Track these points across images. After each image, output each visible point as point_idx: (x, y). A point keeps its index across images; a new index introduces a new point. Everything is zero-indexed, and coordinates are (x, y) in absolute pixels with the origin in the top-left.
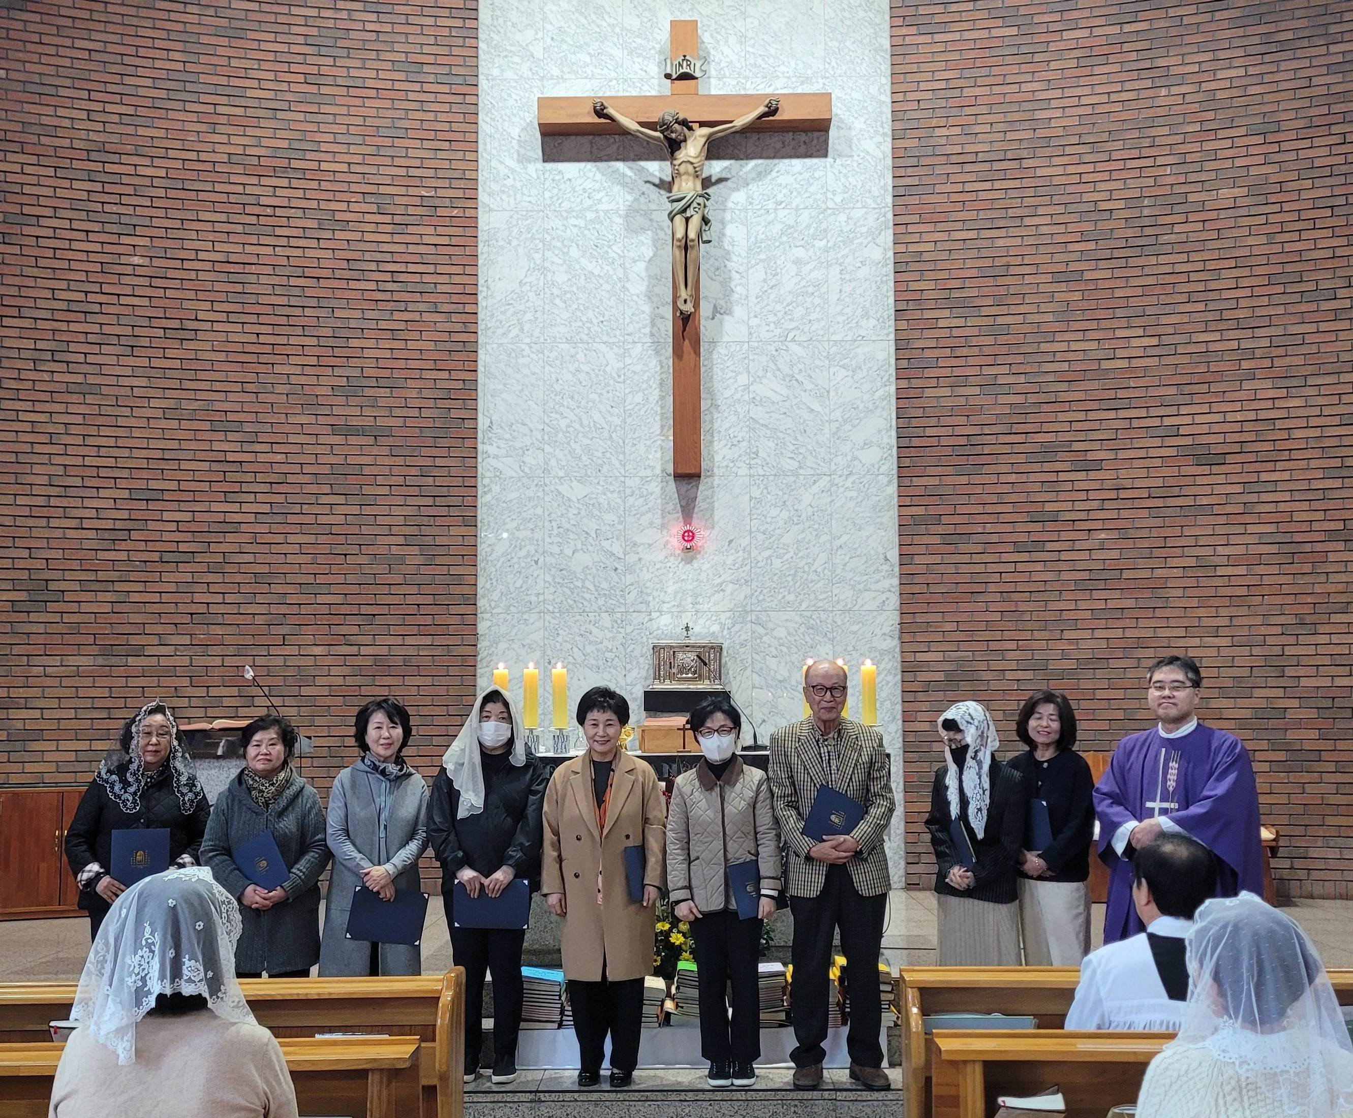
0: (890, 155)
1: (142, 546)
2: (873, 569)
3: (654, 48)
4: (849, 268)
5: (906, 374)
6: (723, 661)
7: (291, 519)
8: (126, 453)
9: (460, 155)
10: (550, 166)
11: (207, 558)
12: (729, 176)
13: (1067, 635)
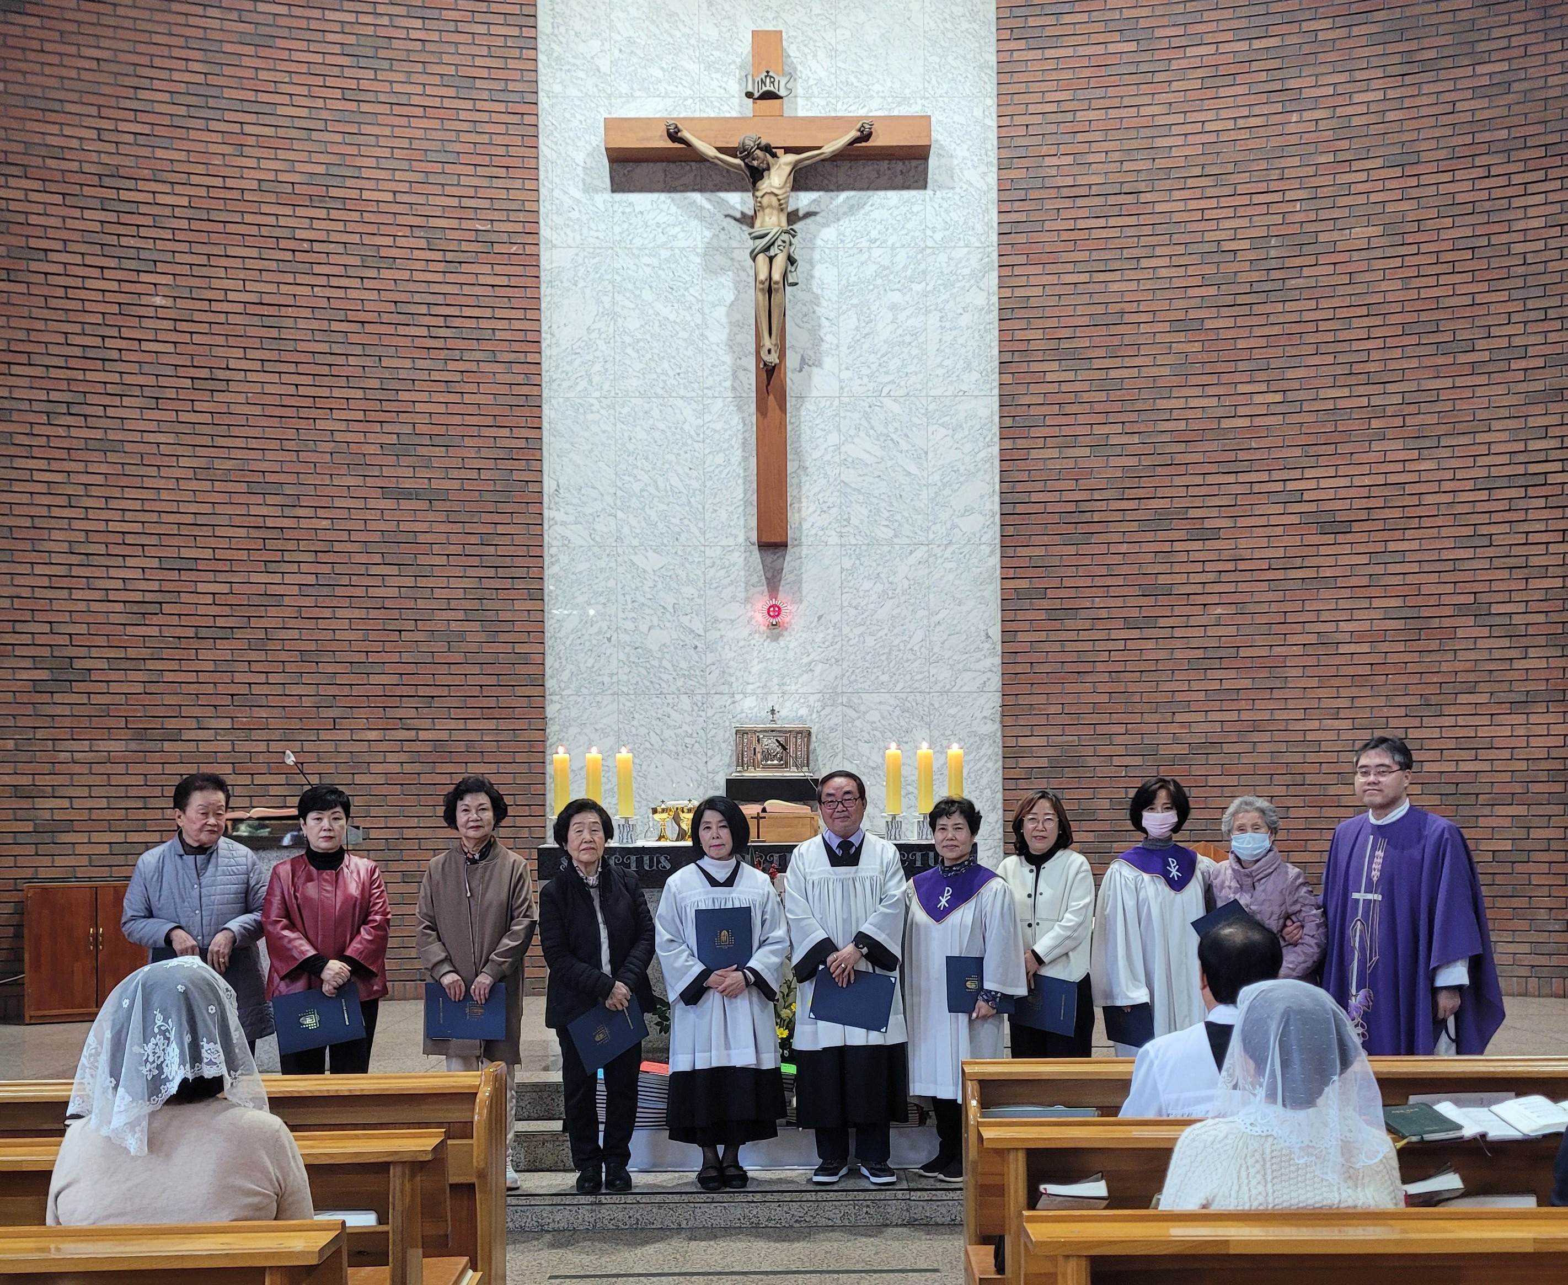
0: (996, 188)
1: (175, 620)
2: (973, 647)
3: (734, 62)
4: (950, 315)
5: (1011, 433)
6: (812, 747)
7: (339, 591)
8: (154, 518)
9: (518, 184)
10: (619, 196)
11: (248, 634)
12: (817, 210)
13: (1178, 718)
